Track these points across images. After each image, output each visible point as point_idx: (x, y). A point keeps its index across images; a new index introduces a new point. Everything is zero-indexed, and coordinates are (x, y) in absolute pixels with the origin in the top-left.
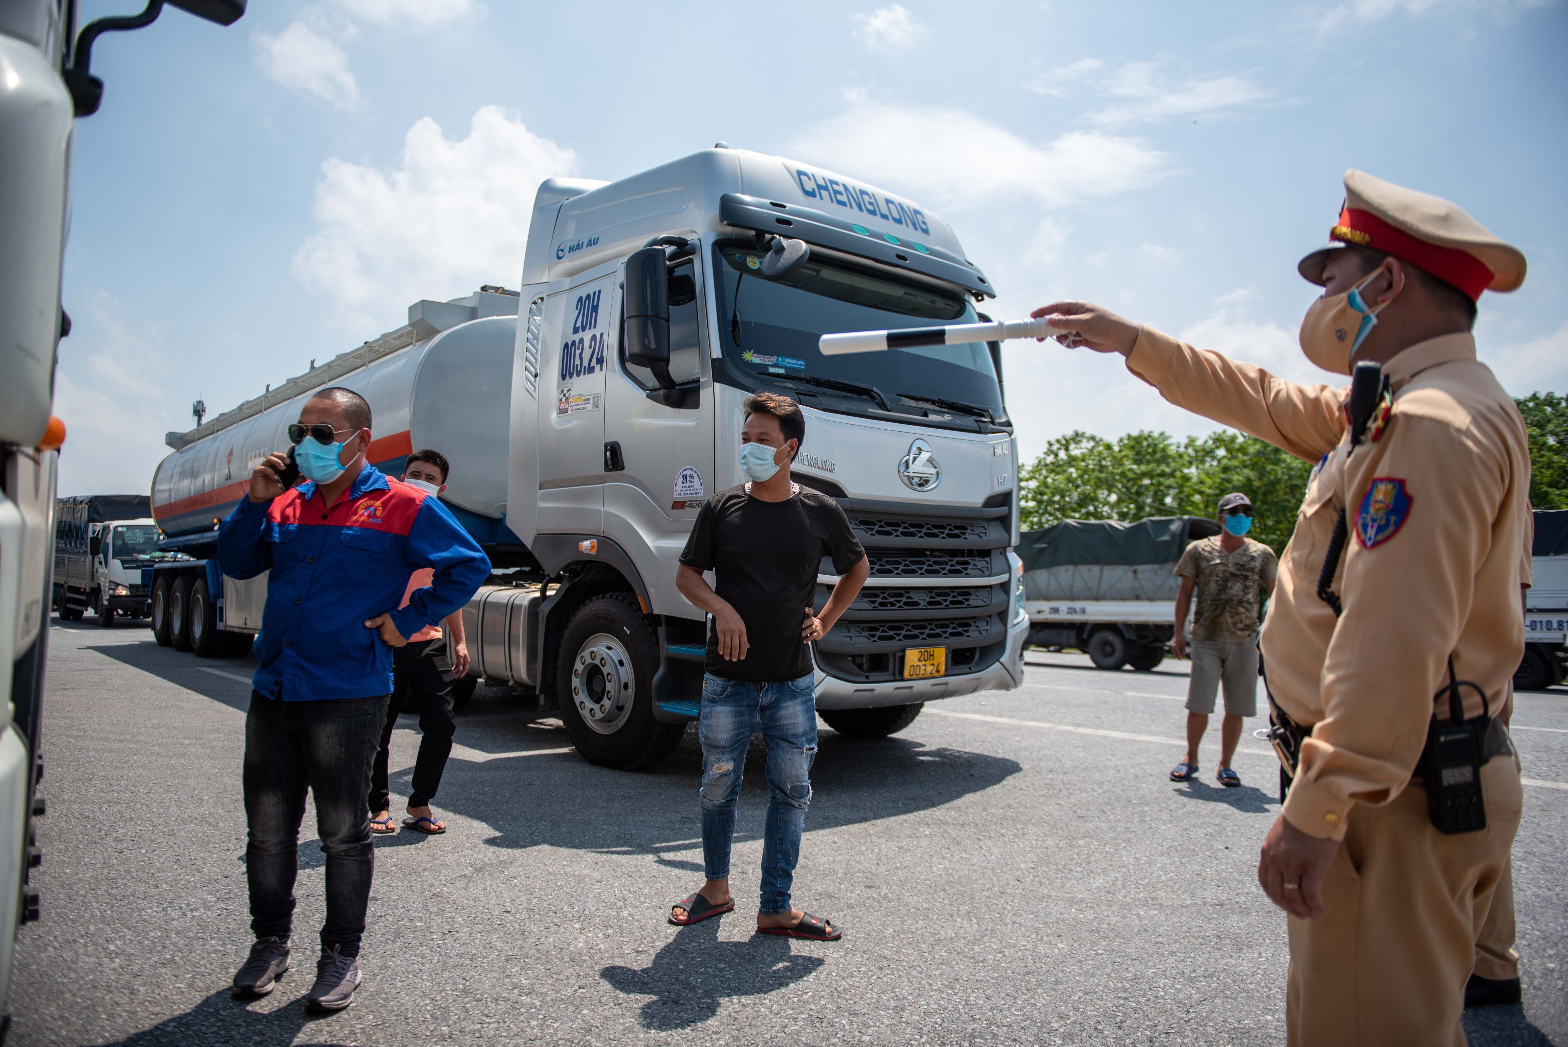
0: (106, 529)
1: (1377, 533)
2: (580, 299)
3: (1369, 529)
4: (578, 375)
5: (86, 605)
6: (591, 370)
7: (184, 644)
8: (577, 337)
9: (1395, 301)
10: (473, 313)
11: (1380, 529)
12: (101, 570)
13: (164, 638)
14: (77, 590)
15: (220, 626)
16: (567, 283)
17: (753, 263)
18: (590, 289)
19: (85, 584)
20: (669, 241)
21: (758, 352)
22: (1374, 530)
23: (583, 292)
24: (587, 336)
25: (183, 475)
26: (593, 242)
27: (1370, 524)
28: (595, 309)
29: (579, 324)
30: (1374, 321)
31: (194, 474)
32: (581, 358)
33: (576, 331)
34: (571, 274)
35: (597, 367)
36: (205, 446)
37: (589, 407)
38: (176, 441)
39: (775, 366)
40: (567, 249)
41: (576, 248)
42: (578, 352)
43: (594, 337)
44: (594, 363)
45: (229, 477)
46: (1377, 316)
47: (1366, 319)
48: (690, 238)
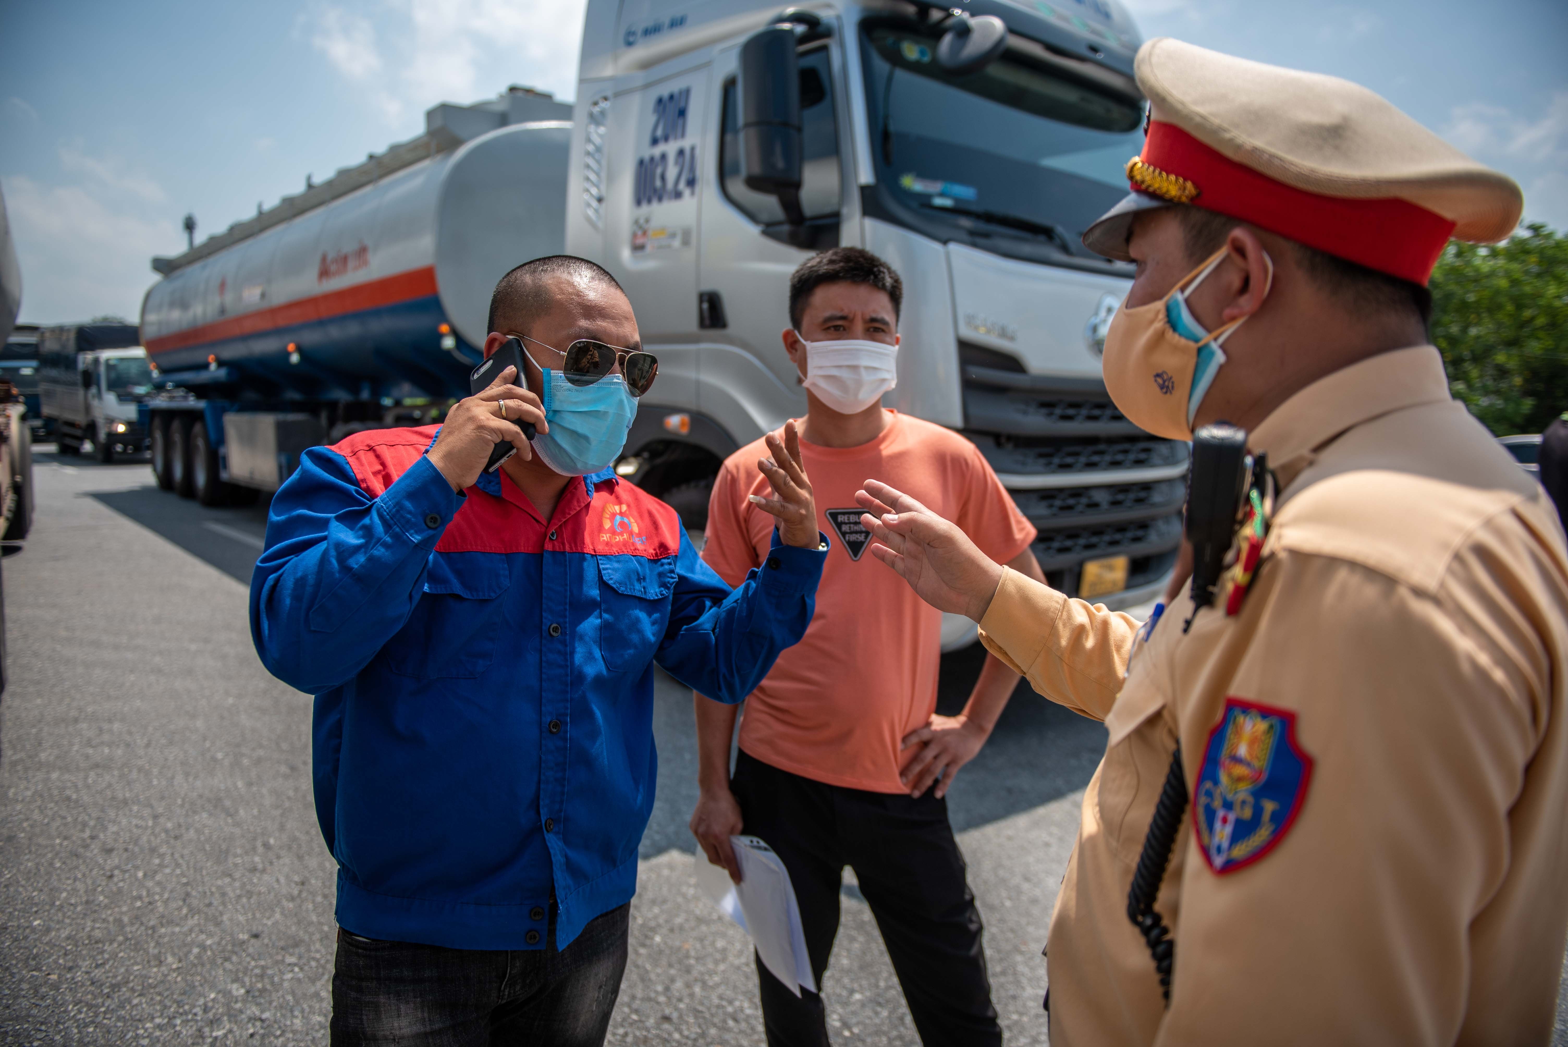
0: (96, 361)
1: (1235, 838)
2: (660, 101)
3: (1218, 825)
4: (660, 199)
5: (81, 439)
6: (678, 195)
7: (188, 491)
8: (657, 151)
9: (1255, 316)
10: (503, 120)
11: (1242, 830)
12: (95, 403)
13: (166, 481)
14: (71, 424)
15: (224, 476)
16: (641, 78)
17: (911, 51)
18: (674, 86)
19: (80, 419)
20: (797, 18)
21: (922, 174)
22: (1228, 829)
23: (665, 90)
24: (671, 148)
25: (172, 305)
26: (677, 23)
27: (1221, 813)
28: (682, 113)
29: (659, 133)
30: (1220, 357)
31: (184, 305)
32: (663, 178)
33: (655, 141)
34: (646, 65)
35: (687, 192)
36: (196, 273)
37: (677, 243)
38: (163, 266)
39: (942, 195)
40: (639, 33)
41: (652, 31)
42: (659, 171)
43: (681, 152)
44: (682, 185)
45: (223, 311)
46: (1222, 347)
47: (1202, 352)
48: (826, 15)
